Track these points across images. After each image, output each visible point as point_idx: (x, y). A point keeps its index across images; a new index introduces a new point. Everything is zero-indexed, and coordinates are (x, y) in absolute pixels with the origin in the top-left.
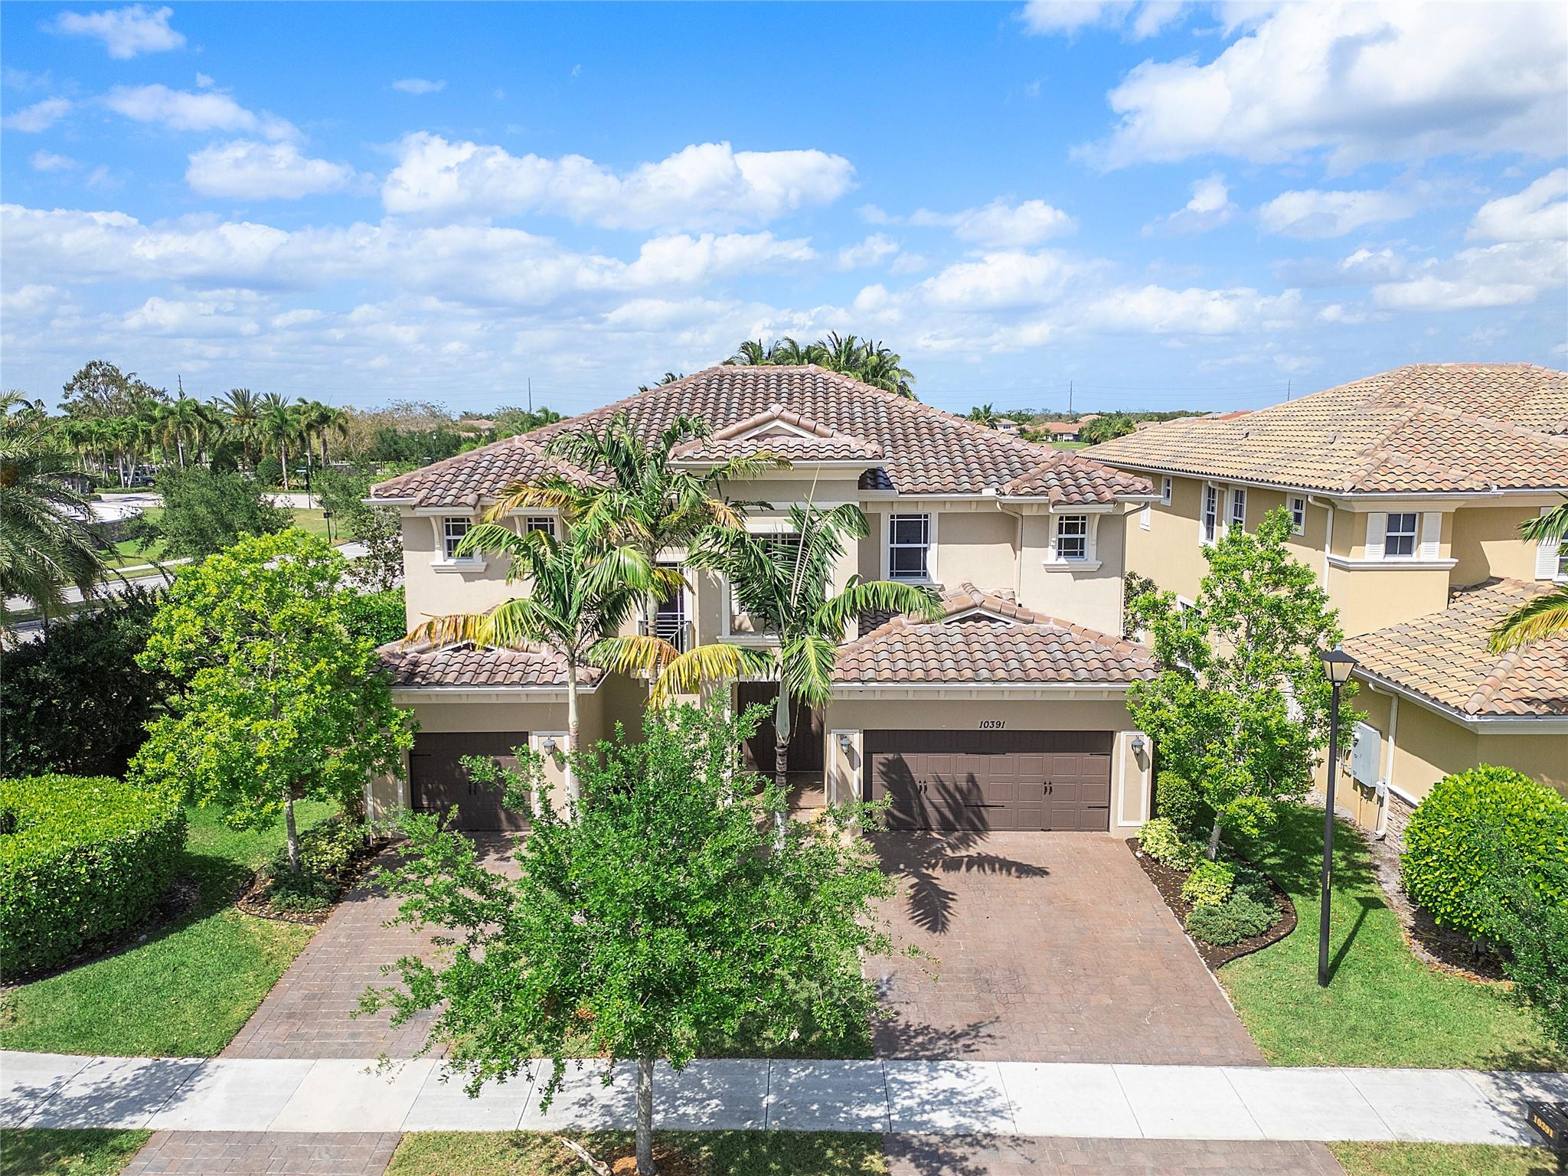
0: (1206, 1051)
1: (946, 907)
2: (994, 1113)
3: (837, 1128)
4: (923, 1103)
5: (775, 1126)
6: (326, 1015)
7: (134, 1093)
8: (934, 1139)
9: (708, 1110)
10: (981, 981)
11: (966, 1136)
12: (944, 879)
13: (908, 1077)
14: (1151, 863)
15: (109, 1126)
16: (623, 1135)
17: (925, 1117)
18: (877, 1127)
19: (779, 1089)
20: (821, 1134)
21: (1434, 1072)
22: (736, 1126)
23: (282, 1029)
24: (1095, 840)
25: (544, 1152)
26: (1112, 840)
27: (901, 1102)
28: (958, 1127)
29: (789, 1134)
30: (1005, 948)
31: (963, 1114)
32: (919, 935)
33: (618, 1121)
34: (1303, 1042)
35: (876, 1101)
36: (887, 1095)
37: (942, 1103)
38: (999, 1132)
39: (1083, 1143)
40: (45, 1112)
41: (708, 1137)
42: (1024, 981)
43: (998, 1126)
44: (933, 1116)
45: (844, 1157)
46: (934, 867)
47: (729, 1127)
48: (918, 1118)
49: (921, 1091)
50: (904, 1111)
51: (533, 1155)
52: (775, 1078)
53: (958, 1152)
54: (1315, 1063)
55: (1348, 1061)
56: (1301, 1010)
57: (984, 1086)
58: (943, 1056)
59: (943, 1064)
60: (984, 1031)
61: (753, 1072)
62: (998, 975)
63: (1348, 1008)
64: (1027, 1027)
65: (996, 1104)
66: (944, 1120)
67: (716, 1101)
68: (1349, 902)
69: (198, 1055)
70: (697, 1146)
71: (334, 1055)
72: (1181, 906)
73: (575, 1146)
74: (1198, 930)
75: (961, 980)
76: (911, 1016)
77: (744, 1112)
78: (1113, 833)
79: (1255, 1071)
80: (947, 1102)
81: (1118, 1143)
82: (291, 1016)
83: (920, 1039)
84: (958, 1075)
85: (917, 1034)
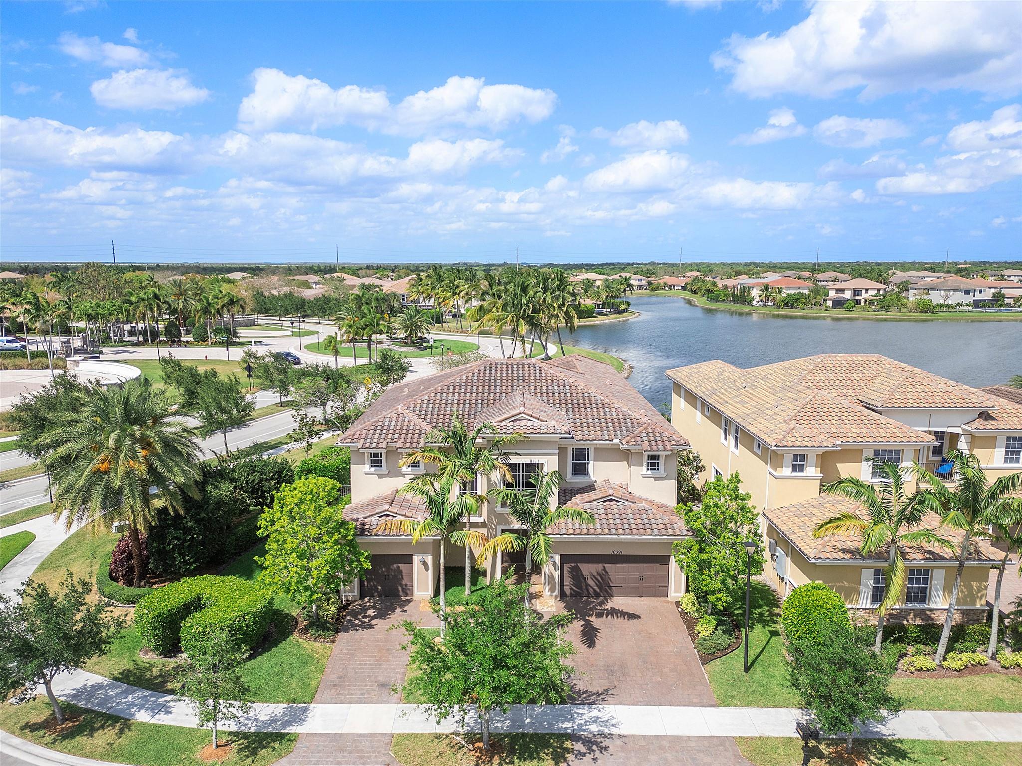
0: (695, 700)
1: (596, 636)
2: (613, 725)
3: (554, 731)
4: (586, 721)
5: (531, 731)
6: (349, 685)
7: (286, 718)
8: (590, 735)
9: (505, 724)
10: (609, 670)
11: (602, 734)
12: (595, 621)
13: (581, 711)
14: (683, 614)
15: (282, 731)
16: (475, 734)
17: (587, 727)
18: (569, 731)
19: (531, 716)
20: (548, 734)
21: (780, 709)
22: (516, 731)
23: (333, 691)
24: (661, 602)
25: (447, 741)
26: (668, 602)
27: (578, 722)
28: (599, 730)
29: (537, 734)
30: (619, 655)
31: (601, 726)
32: (584, 648)
33: (472, 729)
34: (733, 697)
35: (569, 721)
36: (572, 719)
37: (593, 721)
38: (614, 733)
39: (644, 737)
40: (256, 725)
41: (506, 735)
42: (626, 670)
43: (614, 731)
44: (590, 727)
45: (557, 742)
46: (592, 615)
47: (515, 731)
48: (584, 727)
49: (586, 717)
50: (579, 724)
51: (443, 742)
52: (530, 712)
53: (599, 740)
54: (736, 705)
55: (749, 705)
56: (735, 683)
57: (609, 715)
58: (594, 703)
59: (594, 706)
60: (610, 692)
61: (521, 709)
62: (616, 668)
63: (753, 682)
64: (627, 691)
65: (614, 722)
66: (594, 728)
67: (508, 721)
68: (765, 633)
69: (305, 703)
70: (503, 738)
71: (356, 702)
72: (694, 636)
73: (458, 738)
74: (700, 647)
75: (601, 670)
76: (581, 686)
77: (519, 725)
78: (669, 599)
79: (713, 708)
80: (595, 721)
81: (657, 737)
82: (335, 685)
83: (585, 695)
84: (599, 710)
85: (584, 693)
